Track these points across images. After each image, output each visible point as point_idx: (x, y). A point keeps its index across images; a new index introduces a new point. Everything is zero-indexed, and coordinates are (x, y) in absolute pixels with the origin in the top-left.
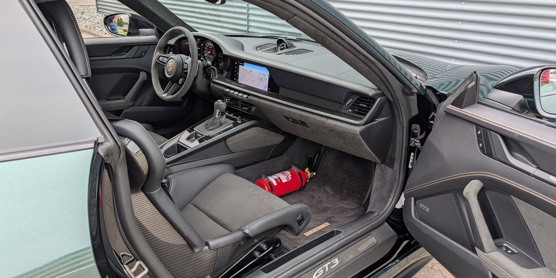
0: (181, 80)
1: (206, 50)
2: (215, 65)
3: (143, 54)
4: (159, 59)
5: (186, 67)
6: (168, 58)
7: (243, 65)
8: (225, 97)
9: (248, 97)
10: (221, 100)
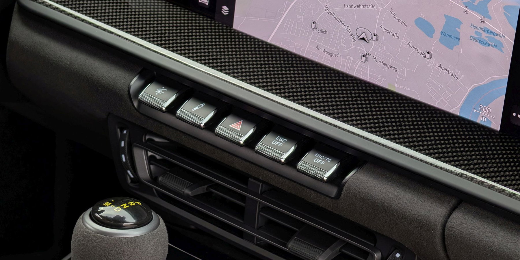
8: (125, 132)
9: (344, 181)
10: (130, 210)
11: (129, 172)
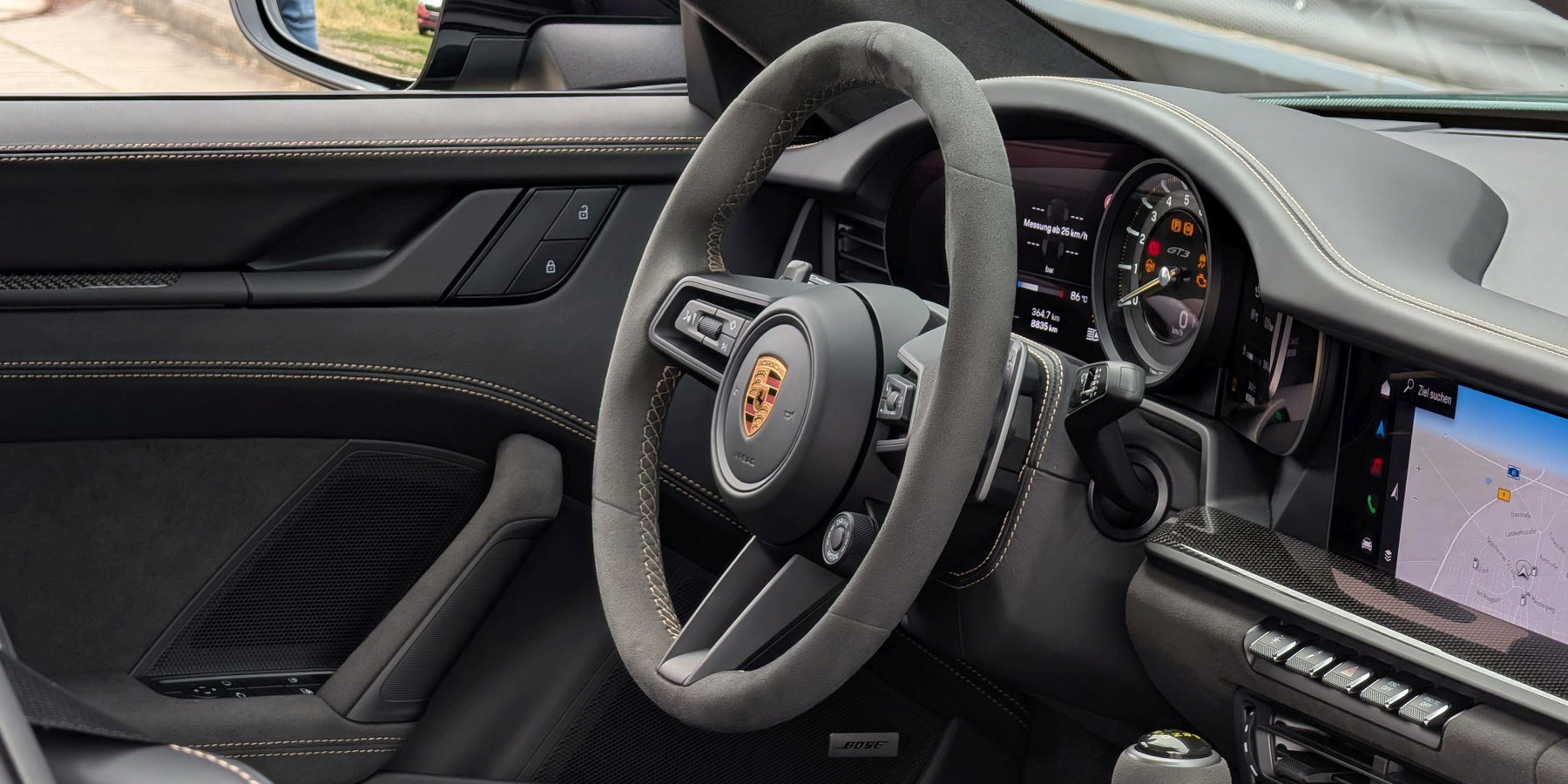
0: (844, 524)
1: (1138, 253)
2: (1210, 401)
3: (551, 267)
4: (678, 324)
5: (894, 407)
6: (750, 309)
7: (1448, 411)
8: (1252, 714)
9: (1445, 724)
10: (1183, 739)
11: (1251, 766)
